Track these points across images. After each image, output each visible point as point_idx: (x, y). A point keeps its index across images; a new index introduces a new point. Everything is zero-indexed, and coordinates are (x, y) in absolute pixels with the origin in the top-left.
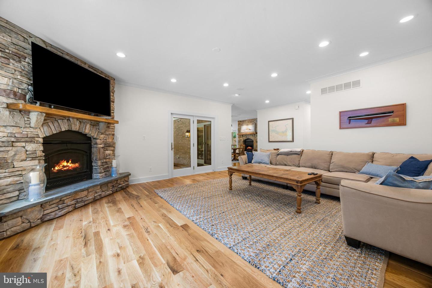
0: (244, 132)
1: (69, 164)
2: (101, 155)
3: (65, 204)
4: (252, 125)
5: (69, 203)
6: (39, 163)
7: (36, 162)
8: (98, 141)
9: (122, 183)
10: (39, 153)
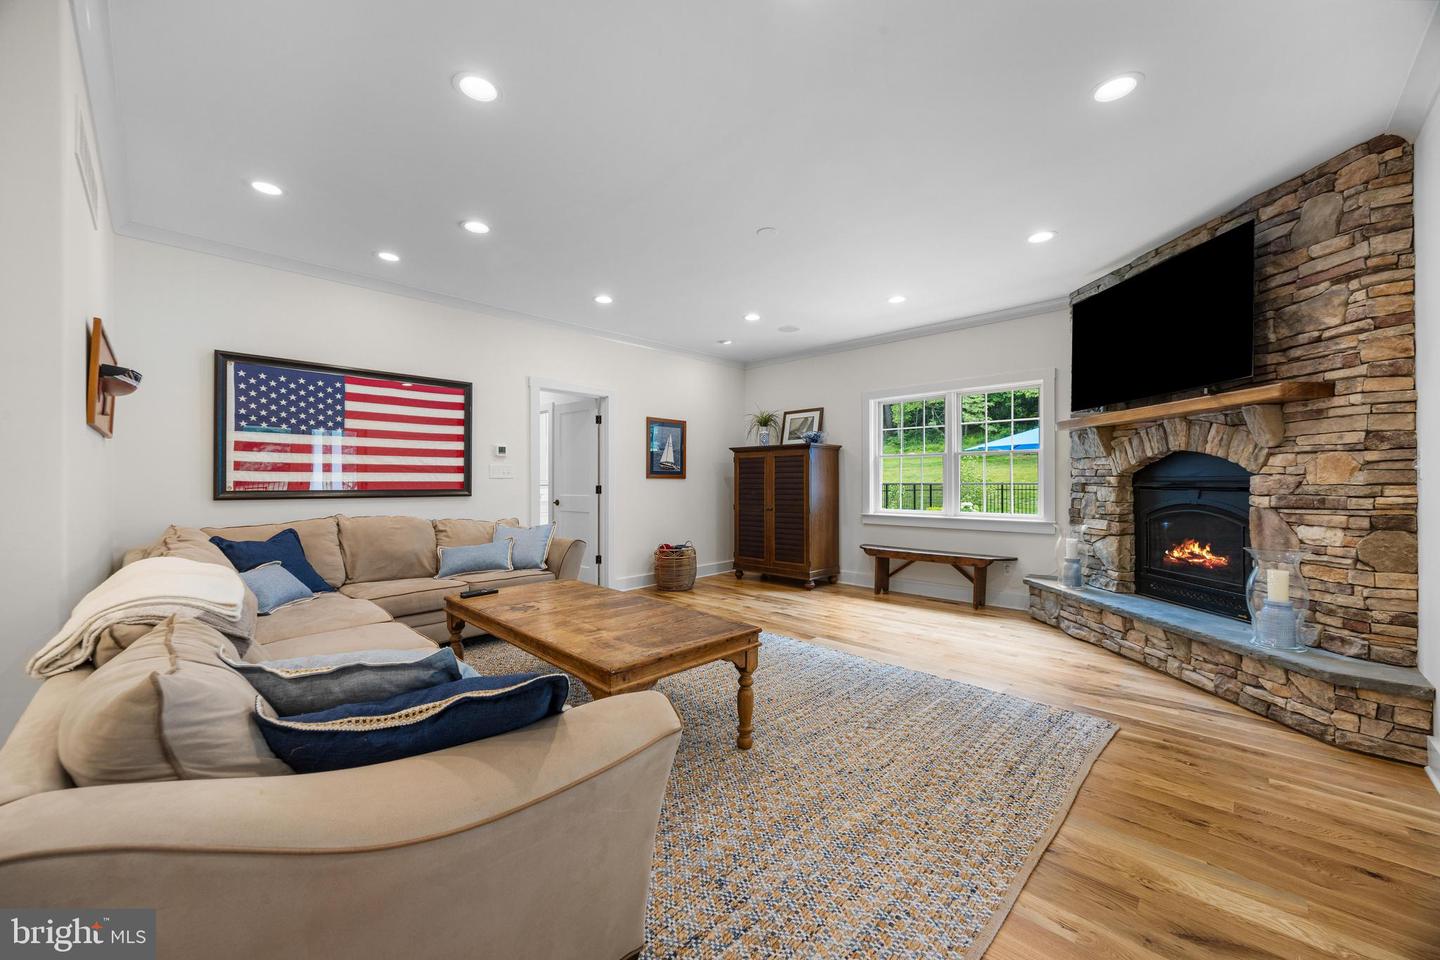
1: (1204, 553)
2: (1269, 541)
6: (1109, 526)
7: (1102, 525)
8: (1255, 481)
9: (1268, 685)
10: (1110, 508)
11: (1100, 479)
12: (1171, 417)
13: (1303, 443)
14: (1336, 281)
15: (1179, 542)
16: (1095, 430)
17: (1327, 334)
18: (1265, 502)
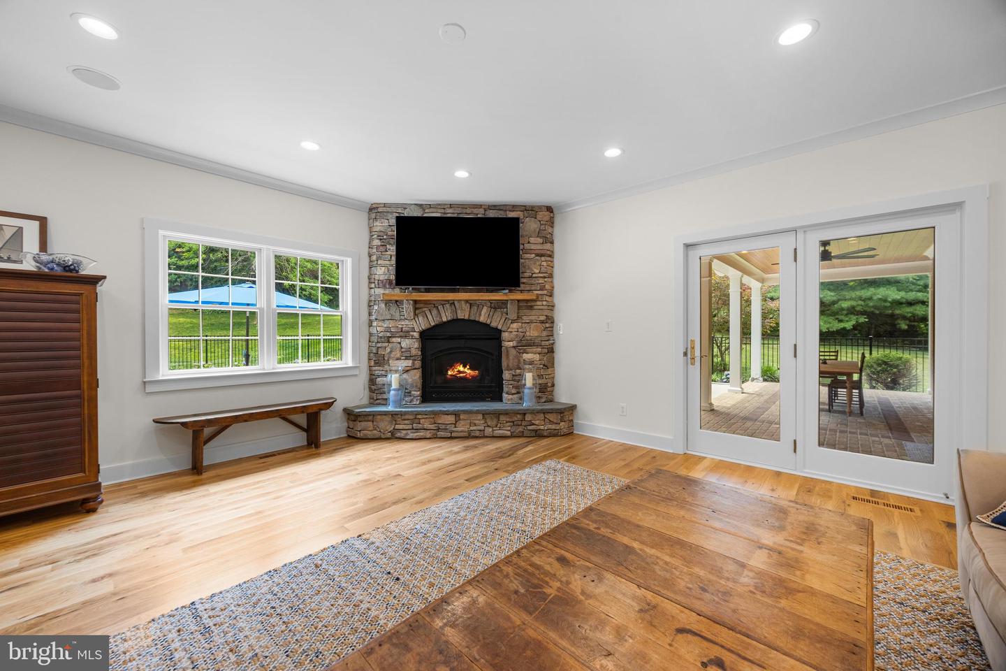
1: (466, 370)
2: (511, 361)
3: (421, 425)
5: (425, 426)
6: (413, 363)
7: (409, 363)
8: (505, 335)
9: (537, 422)
10: (414, 352)
11: (405, 334)
12: (459, 301)
13: (525, 319)
14: (537, 255)
15: (451, 366)
16: (411, 302)
17: (534, 275)
18: (511, 344)
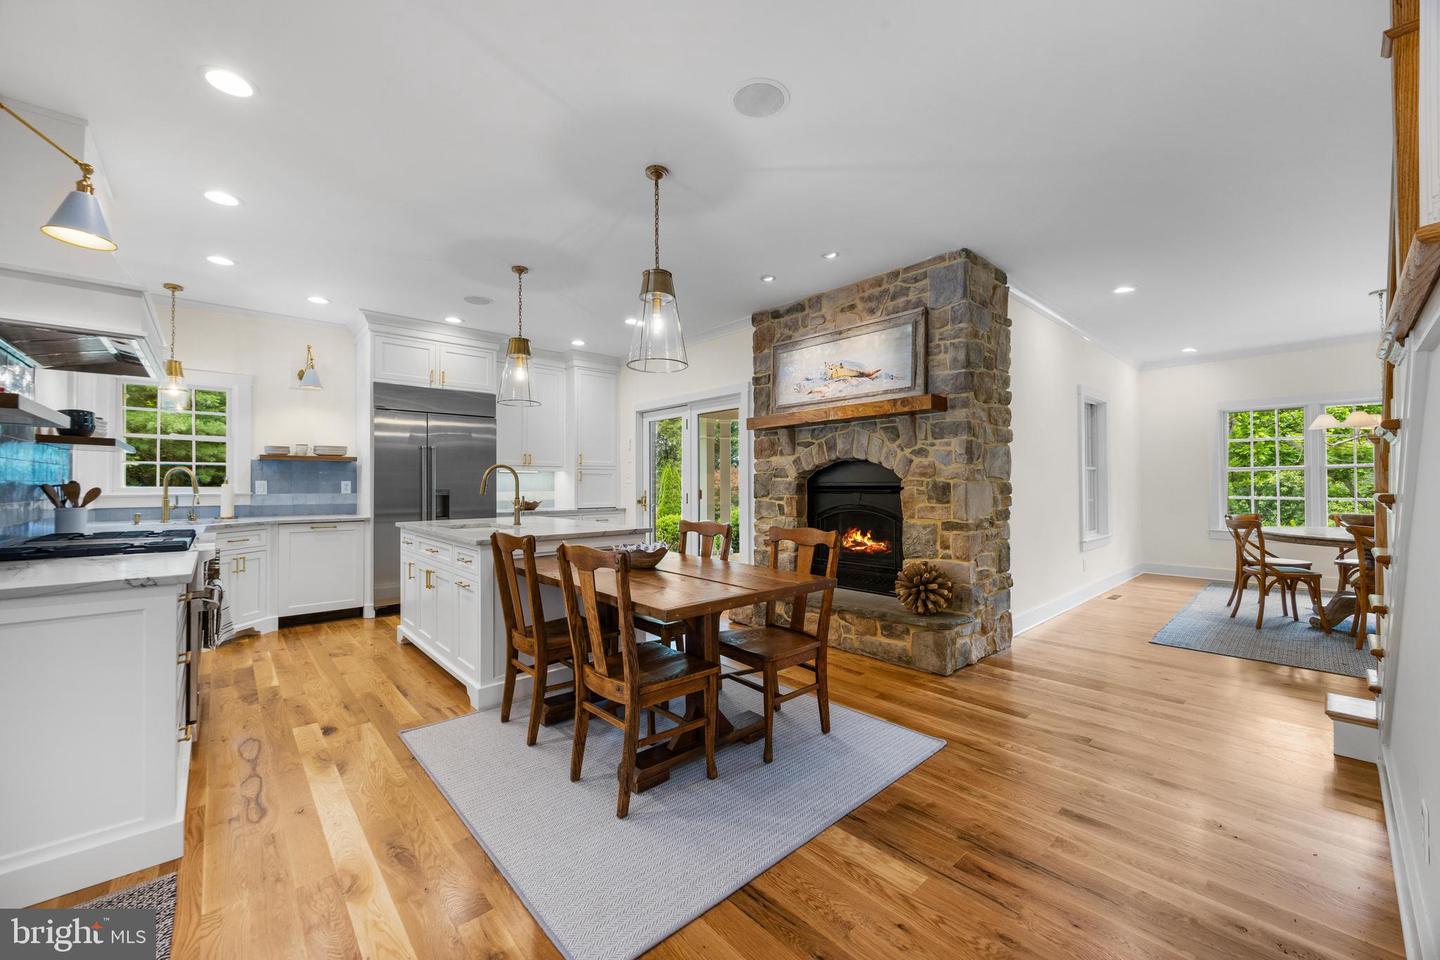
0: (806, 398)
4: (891, 322)
